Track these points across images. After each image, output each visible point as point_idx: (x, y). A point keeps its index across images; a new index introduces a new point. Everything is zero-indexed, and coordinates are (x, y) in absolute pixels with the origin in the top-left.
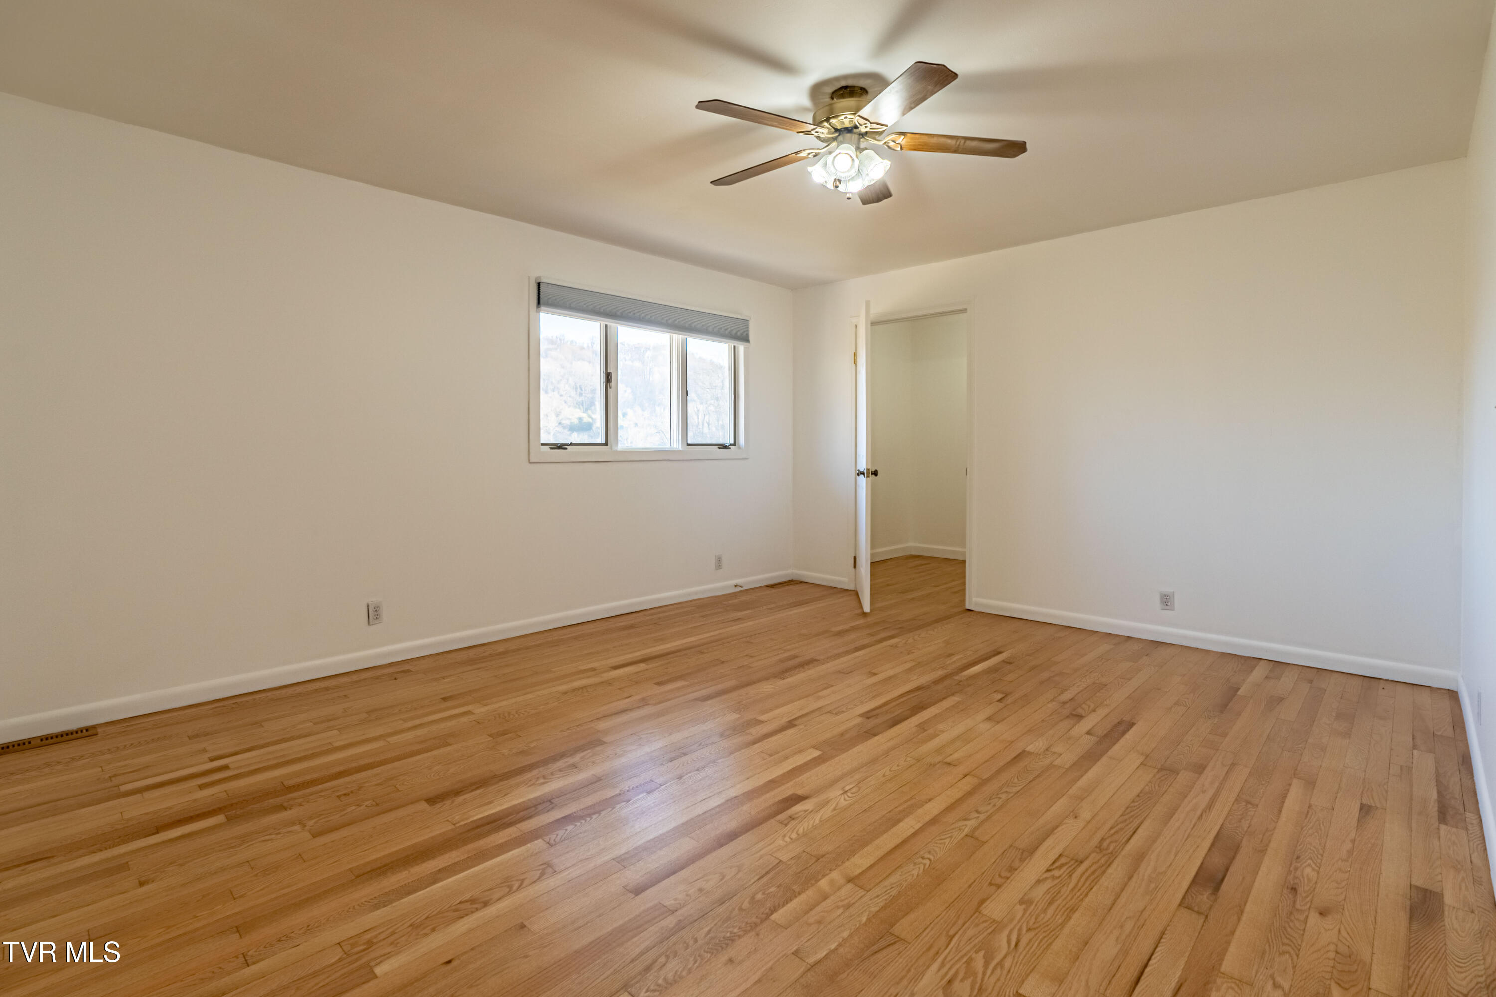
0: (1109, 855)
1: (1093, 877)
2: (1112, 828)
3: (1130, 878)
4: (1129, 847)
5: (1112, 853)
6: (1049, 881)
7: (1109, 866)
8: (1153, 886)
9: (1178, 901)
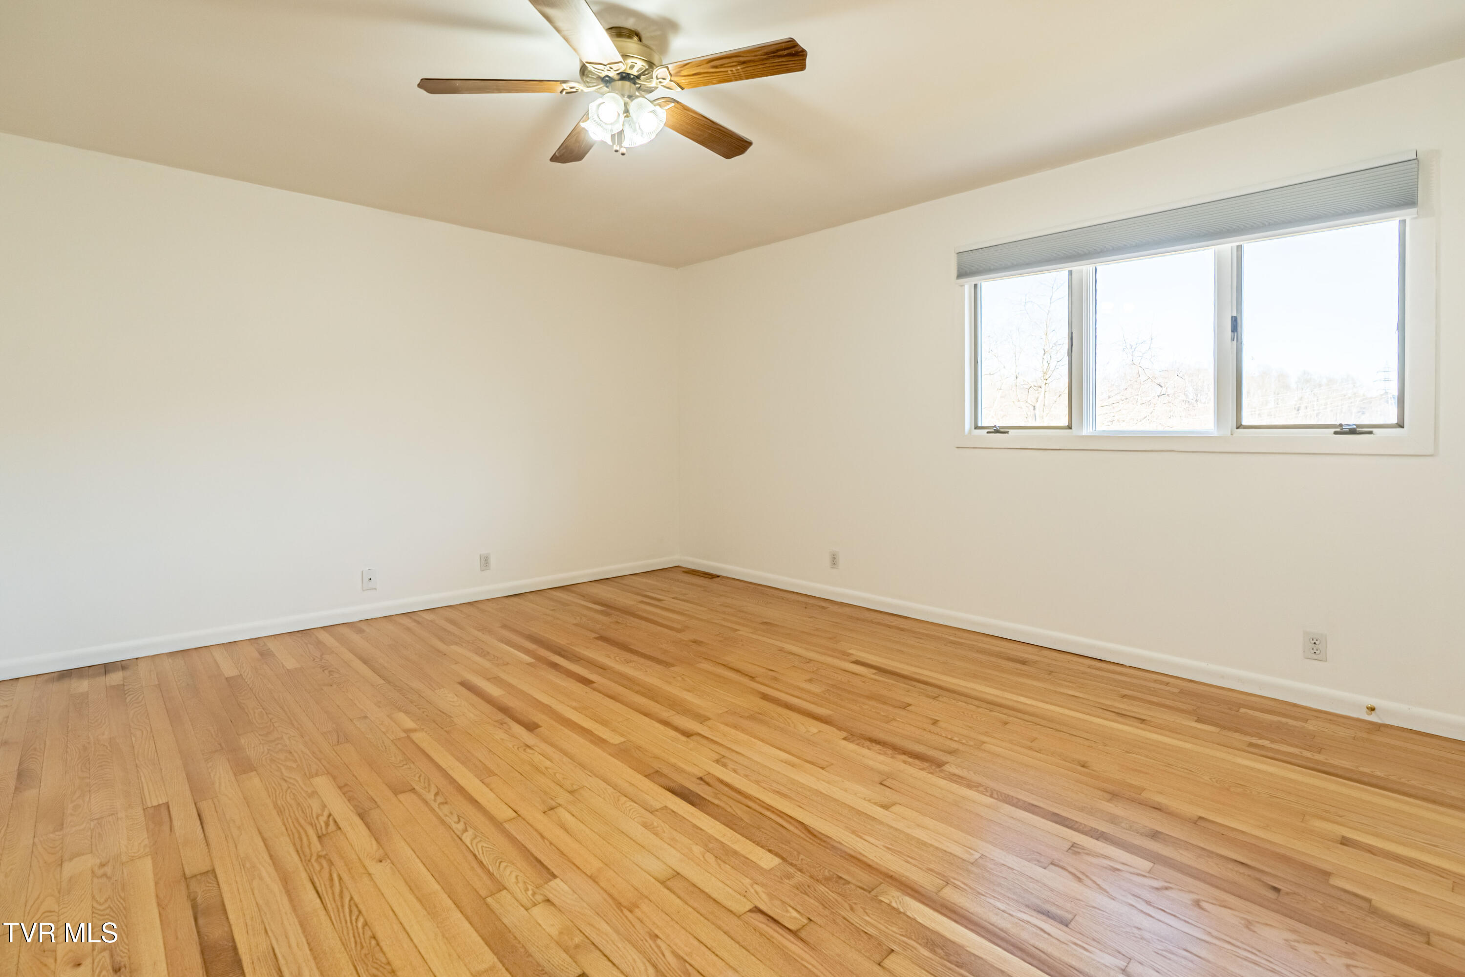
0: (309, 858)
1: (296, 836)
2: (340, 879)
3: (271, 856)
4: (304, 875)
5: (309, 861)
6: (319, 812)
7: (297, 851)
8: (248, 865)
9: (218, 872)
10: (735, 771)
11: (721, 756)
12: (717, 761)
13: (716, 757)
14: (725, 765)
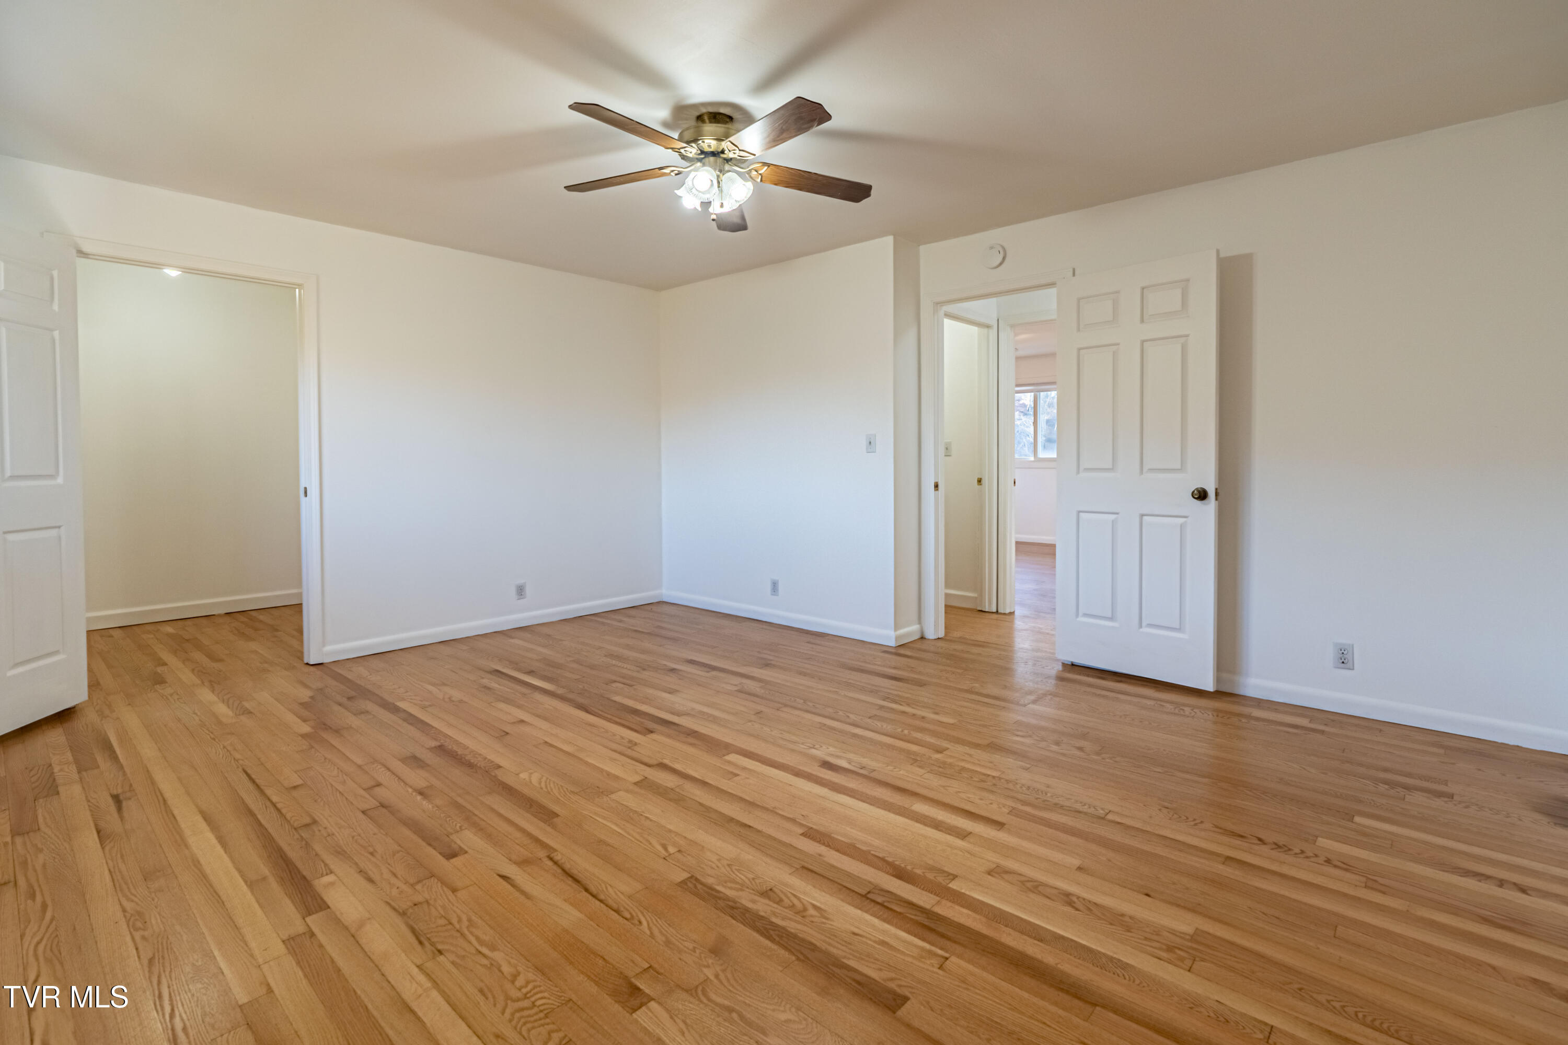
10: (623, 738)
11: (632, 748)
12: (636, 744)
13: (636, 748)
14: (630, 741)
